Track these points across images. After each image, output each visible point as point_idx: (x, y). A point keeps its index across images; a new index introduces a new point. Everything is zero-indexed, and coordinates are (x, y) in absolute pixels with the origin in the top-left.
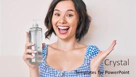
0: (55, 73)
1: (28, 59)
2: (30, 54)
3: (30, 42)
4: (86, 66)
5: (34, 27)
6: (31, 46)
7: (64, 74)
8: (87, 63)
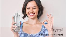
0: (27, 35)
1: (13, 30)
2: (14, 27)
3: (14, 22)
4: (42, 32)
5: (16, 14)
6: (14, 24)
7: (31, 36)
8: (43, 31)
